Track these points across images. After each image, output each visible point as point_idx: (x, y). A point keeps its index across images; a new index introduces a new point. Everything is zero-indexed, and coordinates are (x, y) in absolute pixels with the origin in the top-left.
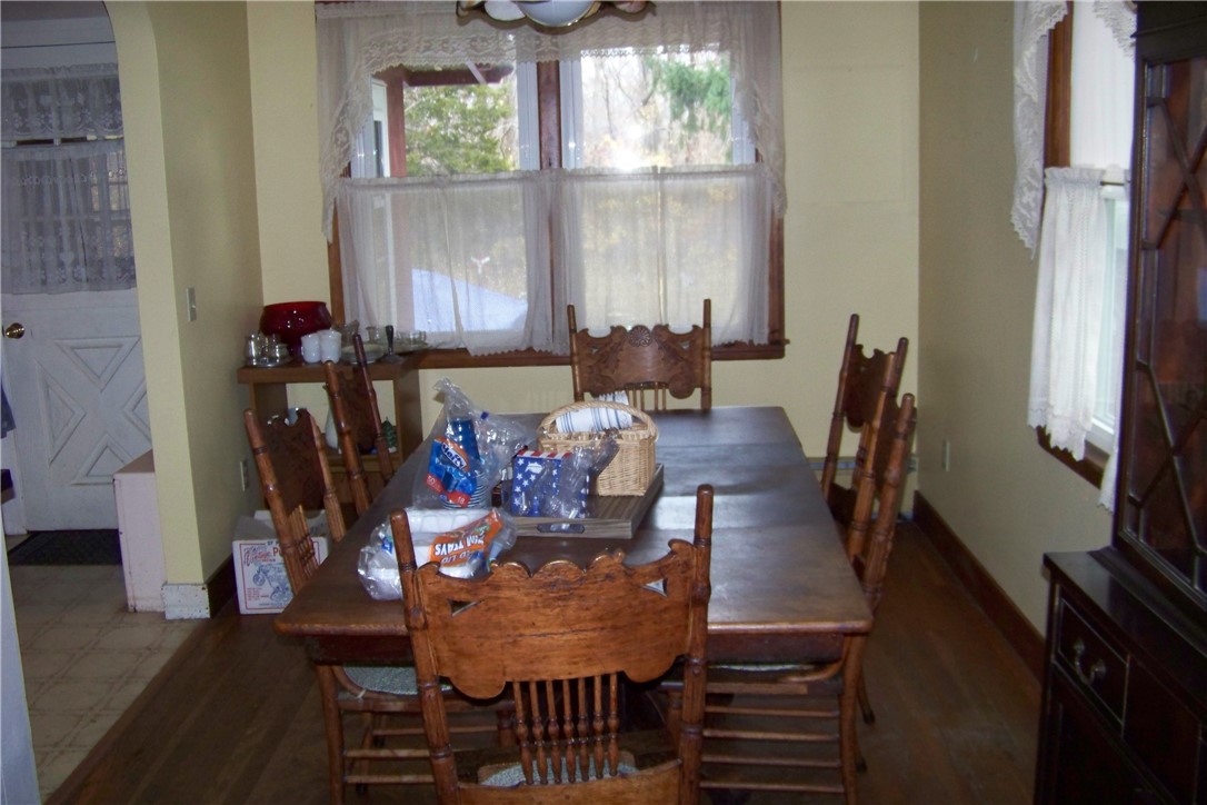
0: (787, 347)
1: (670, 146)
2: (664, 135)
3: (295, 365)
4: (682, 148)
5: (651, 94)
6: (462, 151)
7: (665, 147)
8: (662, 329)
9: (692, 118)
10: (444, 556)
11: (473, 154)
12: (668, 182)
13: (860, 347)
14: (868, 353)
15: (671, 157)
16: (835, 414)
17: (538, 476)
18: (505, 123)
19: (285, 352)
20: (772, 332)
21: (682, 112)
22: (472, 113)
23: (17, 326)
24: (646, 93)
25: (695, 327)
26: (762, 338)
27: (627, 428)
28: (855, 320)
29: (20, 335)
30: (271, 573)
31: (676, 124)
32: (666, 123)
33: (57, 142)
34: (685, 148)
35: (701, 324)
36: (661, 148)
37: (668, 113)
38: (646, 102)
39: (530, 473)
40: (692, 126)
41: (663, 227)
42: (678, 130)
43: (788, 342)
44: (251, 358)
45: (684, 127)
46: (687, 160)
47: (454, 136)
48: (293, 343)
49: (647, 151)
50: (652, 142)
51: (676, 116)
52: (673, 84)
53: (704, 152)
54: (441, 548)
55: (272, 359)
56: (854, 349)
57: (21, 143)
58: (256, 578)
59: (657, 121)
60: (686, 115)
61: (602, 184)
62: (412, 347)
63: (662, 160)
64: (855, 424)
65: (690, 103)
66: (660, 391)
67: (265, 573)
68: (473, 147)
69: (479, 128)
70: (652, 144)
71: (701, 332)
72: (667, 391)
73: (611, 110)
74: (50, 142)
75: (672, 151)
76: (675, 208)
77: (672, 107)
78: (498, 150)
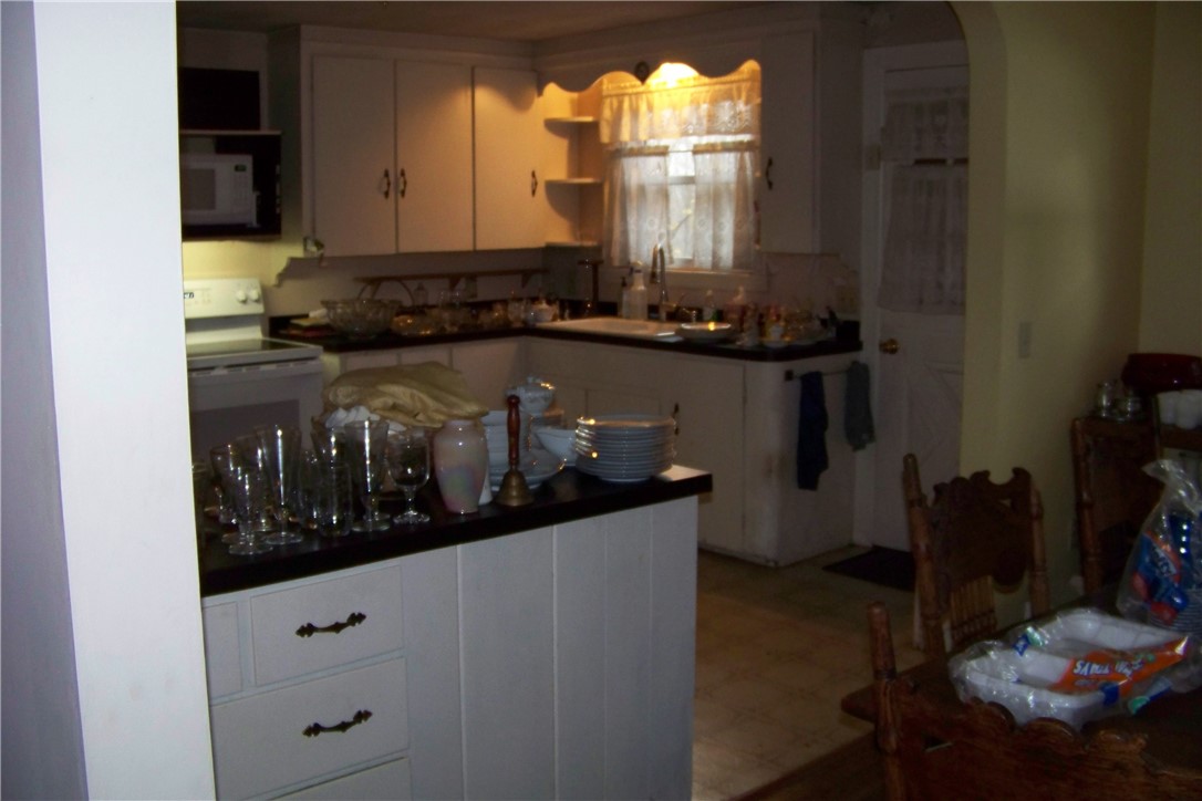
10: (1082, 676)
19: (1138, 406)
23: (893, 342)
29: (893, 351)
33: (950, 162)
44: (1099, 408)
54: (1083, 666)
55: (1123, 413)
57: (919, 162)
74: (942, 162)
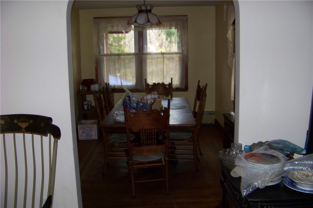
0: (189, 89)
1: (165, 47)
2: (164, 44)
3: (89, 91)
4: (168, 47)
5: (160, 34)
6: (113, 47)
7: (164, 47)
8: (163, 84)
9: (171, 40)
11: (116, 48)
12: (165, 55)
13: (200, 86)
14: (201, 87)
15: (165, 49)
16: (196, 99)
17: (142, 105)
18: (124, 40)
19: (87, 88)
20: (186, 86)
21: (168, 38)
22: (116, 38)
24: (159, 33)
25: (170, 83)
26: (183, 87)
27: (157, 99)
28: (199, 81)
30: (85, 132)
31: (167, 41)
32: (164, 40)
34: (169, 47)
35: (170, 82)
36: (163, 47)
37: (165, 38)
38: (159, 35)
39: (140, 105)
40: (170, 42)
41: (163, 67)
42: (167, 43)
43: (189, 88)
44: (80, 90)
45: (168, 42)
46: (170, 50)
47: (111, 43)
48: (89, 87)
49: (159, 48)
50: (161, 45)
51: (167, 39)
52: (166, 32)
53: (174, 48)
55: (85, 90)
56: (199, 86)
58: (82, 133)
59: (162, 40)
60: (169, 39)
61: (151, 56)
62: (113, 88)
63: (163, 50)
64: (199, 100)
65: (170, 36)
66: (163, 96)
67: (84, 132)
68: (116, 46)
69: (118, 42)
70: (161, 46)
71: (170, 85)
72: (164, 96)
73: (150, 37)
75: (166, 48)
76: (166, 61)
77: (166, 37)
78: (122, 47)
